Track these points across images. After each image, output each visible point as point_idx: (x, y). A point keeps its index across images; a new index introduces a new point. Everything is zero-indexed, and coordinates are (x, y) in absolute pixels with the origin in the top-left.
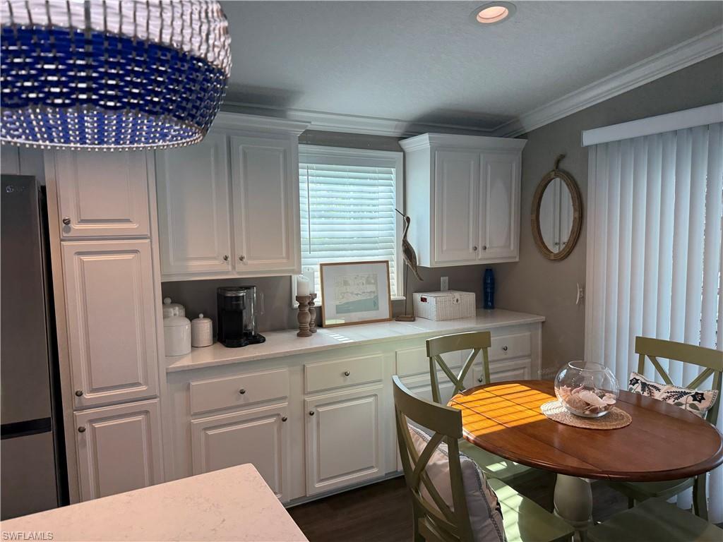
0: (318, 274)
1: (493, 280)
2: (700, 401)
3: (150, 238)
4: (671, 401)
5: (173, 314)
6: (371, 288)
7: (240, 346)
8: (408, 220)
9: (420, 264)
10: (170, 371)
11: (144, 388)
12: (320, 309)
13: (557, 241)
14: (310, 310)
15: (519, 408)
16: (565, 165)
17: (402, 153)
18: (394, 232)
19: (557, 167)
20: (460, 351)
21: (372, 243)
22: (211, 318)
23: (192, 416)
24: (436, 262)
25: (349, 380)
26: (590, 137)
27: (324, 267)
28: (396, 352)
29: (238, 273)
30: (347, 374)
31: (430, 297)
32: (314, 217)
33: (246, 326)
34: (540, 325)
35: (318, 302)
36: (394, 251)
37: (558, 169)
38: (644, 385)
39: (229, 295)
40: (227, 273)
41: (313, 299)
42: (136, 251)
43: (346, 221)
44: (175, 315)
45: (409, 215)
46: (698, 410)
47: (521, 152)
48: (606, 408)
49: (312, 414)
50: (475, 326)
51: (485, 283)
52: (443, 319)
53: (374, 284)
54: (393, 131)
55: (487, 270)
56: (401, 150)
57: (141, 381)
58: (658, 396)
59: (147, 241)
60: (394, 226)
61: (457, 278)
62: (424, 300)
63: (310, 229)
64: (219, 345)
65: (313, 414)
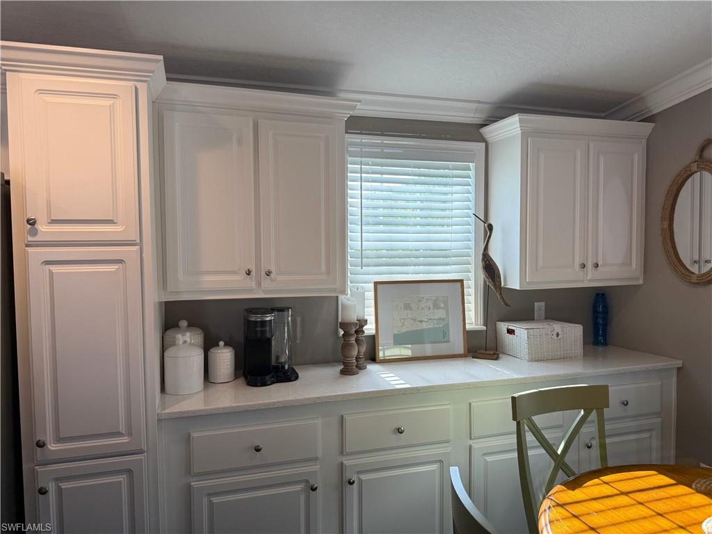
0: (370, 295)
1: (605, 307)
3: (141, 244)
5: (181, 342)
6: (441, 314)
7: (264, 384)
8: (490, 227)
9: (505, 285)
10: (163, 417)
11: (125, 440)
12: (373, 339)
13: (696, 258)
14: (357, 340)
16: (710, 154)
17: (484, 144)
18: (472, 244)
19: (701, 156)
20: (561, 412)
21: (442, 256)
22: (234, 348)
23: (193, 476)
24: (529, 283)
25: (403, 439)
27: (379, 286)
28: (470, 404)
29: (265, 292)
30: (400, 431)
31: (521, 330)
32: (368, 224)
33: (277, 358)
34: (675, 373)
35: (369, 329)
36: (472, 267)
37: (703, 159)
39: (253, 319)
40: (251, 291)
41: (362, 326)
42: (120, 261)
43: (409, 228)
44: (185, 342)
45: (492, 221)
47: (645, 142)
49: (351, 483)
50: (581, 371)
51: (595, 312)
52: (537, 359)
53: (443, 308)
54: (472, 115)
55: (598, 295)
56: (483, 140)
57: (122, 429)
59: (136, 248)
60: (472, 236)
61: (557, 306)
62: (511, 332)
63: (360, 238)
64: (241, 381)
65: (353, 482)
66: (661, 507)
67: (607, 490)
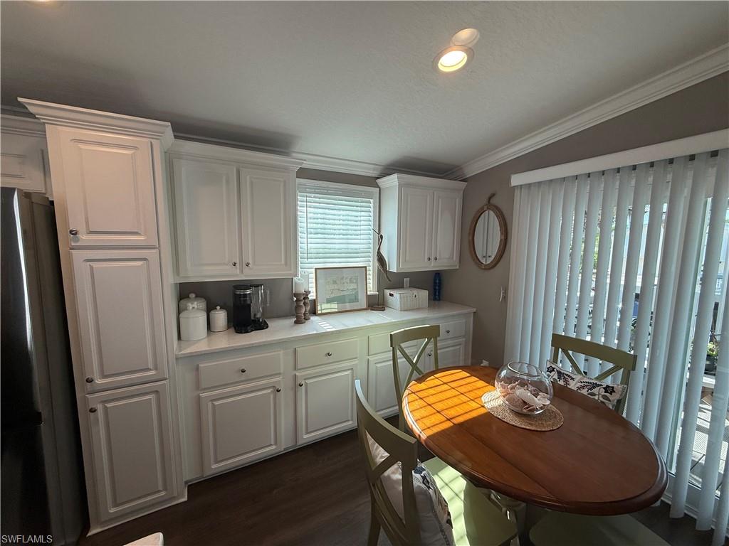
0: (313, 276)
1: (440, 280)
2: (611, 394)
3: (159, 248)
4: (585, 392)
5: (191, 308)
6: (354, 286)
7: (247, 332)
8: (382, 237)
10: (179, 356)
11: (153, 373)
12: (314, 302)
14: (305, 303)
15: (464, 398)
16: (494, 201)
17: (378, 189)
18: (372, 246)
19: (489, 202)
21: (355, 253)
22: (226, 309)
23: (201, 390)
24: (401, 269)
25: (331, 359)
26: (517, 180)
27: (318, 271)
28: (369, 337)
29: (246, 276)
30: (329, 355)
31: (397, 294)
32: (311, 233)
33: (255, 315)
34: (473, 315)
35: (312, 296)
36: (371, 259)
37: (490, 205)
38: (559, 373)
39: (238, 293)
40: (237, 275)
41: (307, 295)
42: (144, 259)
44: (193, 308)
45: (382, 234)
46: (610, 401)
47: (462, 192)
48: (541, 408)
49: (301, 385)
51: (435, 283)
52: (405, 309)
53: (355, 283)
54: (372, 172)
55: (436, 274)
56: (378, 187)
57: (151, 366)
58: (573, 385)
59: (156, 250)
60: (371, 241)
61: (415, 280)
62: (391, 295)
63: (308, 242)
64: (232, 331)
66: (463, 390)
67: (437, 382)
